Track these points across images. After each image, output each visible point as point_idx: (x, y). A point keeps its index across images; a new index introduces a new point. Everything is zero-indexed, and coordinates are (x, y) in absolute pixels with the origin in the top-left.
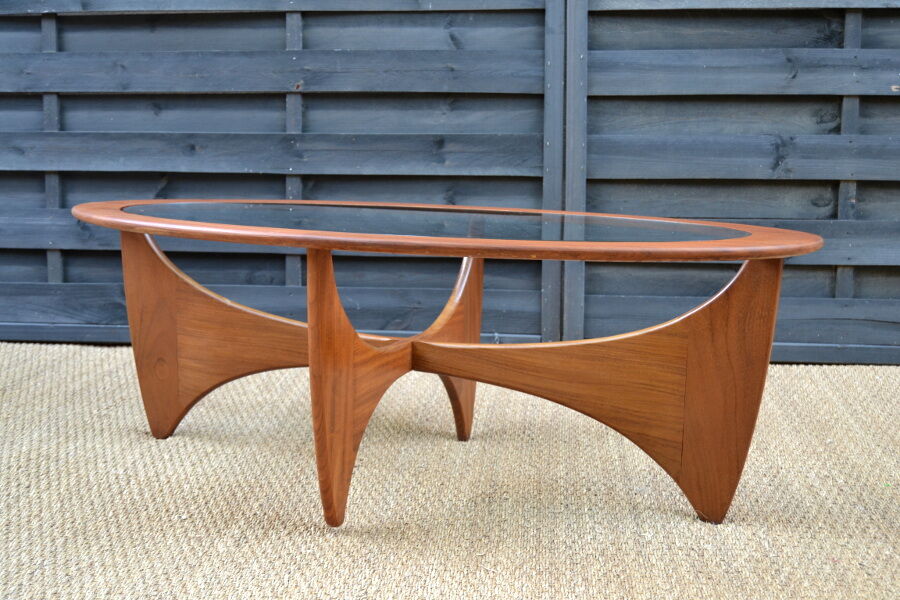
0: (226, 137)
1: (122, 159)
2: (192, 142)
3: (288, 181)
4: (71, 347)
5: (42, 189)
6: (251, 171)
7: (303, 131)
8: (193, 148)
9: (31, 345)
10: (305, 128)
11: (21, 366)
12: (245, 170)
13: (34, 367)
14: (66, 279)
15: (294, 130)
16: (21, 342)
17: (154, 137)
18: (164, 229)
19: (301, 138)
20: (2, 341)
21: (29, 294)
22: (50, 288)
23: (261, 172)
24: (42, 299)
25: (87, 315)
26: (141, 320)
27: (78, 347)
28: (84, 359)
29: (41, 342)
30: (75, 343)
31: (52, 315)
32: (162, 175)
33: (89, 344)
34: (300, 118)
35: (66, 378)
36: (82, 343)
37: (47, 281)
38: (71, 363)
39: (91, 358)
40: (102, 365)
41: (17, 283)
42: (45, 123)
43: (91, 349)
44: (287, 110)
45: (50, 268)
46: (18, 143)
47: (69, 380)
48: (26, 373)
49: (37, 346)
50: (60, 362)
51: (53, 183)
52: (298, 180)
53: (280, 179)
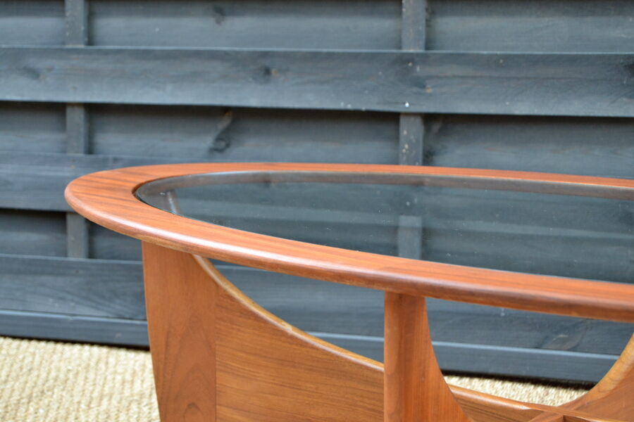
0: (315, 57)
1: (169, 87)
2: (267, 63)
3: (403, 121)
4: (96, 349)
5: (63, 127)
6: (350, 107)
7: (427, 48)
8: (267, 72)
9: (43, 344)
10: (429, 45)
11: (22, 379)
12: (342, 105)
13: (40, 382)
14: (91, 255)
15: (412, 48)
16: (30, 339)
17: (214, 56)
18: (175, 242)
19: (422, 59)
20: (5, 336)
21: (43, 273)
22: (69, 266)
23: (363, 108)
24: (60, 281)
25: (118, 306)
26: (167, 345)
27: (104, 350)
28: (111, 370)
29: (57, 341)
30: (101, 344)
31: (72, 304)
32: (224, 110)
33: (119, 346)
34: (422, 28)
35: (79, 403)
36: (111, 345)
37: (66, 255)
38: (91, 376)
39: (120, 369)
40: (132, 382)
41: (26, 257)
42: (68, 34)
43: (123, 353)
44: (404, 17)
45: (71, 238)
46: (32, 62)
47: (83, 406)
48: (27, 391)
49: (51, 345)
50: (77, 374)
51: (76, 119)
52: (418, 121)
53: (392, 118)
